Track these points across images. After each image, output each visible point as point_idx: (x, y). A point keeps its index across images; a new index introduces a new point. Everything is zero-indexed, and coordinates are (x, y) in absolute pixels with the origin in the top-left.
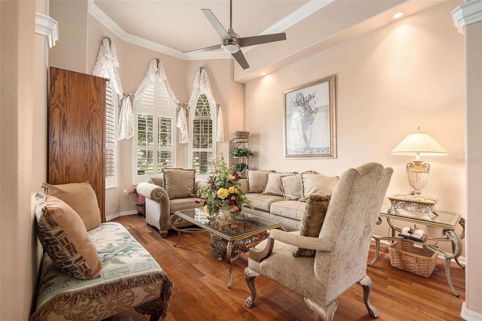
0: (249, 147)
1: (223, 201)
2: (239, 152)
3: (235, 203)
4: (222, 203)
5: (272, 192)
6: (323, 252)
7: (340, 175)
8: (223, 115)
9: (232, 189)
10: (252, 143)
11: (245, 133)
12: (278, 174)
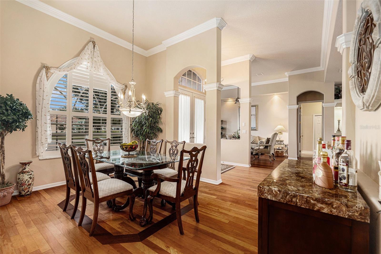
6: (270, 146)
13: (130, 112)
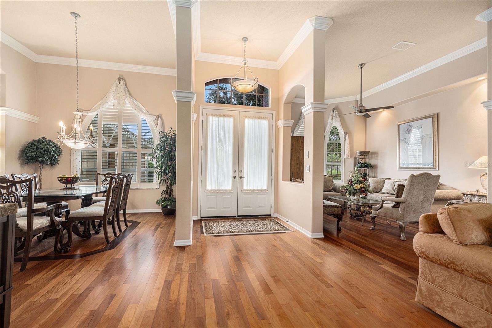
0: (369, 161)
1: (357, 190)
2: (362, 165)
3: (364, 192)
4: (357, 191)
5: (387, 192)
6: (403, 202)
7: (407, 179)
8: (349, 140)
9: (362, 185)
10: (372, 158)
11: (367, 152)
12: (392, 180)
13: (75, 144)
